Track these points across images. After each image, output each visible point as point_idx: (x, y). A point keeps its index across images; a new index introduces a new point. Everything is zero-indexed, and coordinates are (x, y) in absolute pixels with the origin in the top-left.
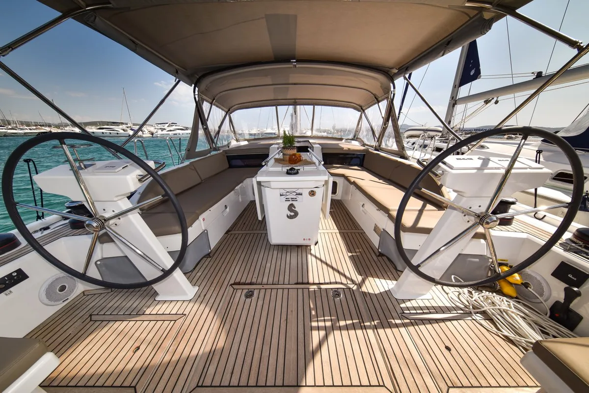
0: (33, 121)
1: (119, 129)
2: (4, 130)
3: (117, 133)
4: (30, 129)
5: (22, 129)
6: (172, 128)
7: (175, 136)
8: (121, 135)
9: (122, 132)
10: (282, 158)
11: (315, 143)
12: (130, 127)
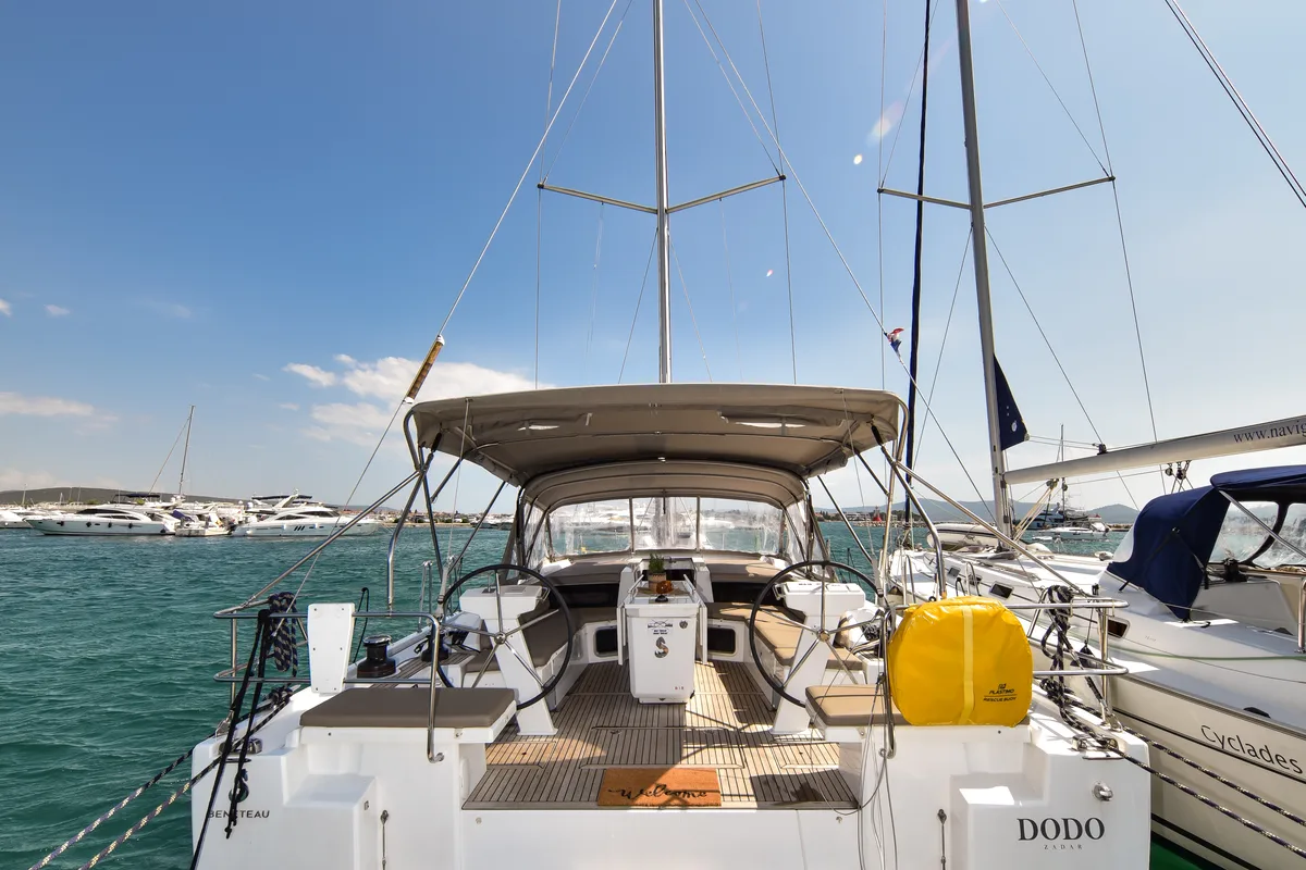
1: (140, 514)
3: (130, 526)
6: (292, 511)
7: (299, 533)
8: (140, 530)
9: (146, 520)
10: (647, 586)
11: (702, 564)
12: (174, 507)
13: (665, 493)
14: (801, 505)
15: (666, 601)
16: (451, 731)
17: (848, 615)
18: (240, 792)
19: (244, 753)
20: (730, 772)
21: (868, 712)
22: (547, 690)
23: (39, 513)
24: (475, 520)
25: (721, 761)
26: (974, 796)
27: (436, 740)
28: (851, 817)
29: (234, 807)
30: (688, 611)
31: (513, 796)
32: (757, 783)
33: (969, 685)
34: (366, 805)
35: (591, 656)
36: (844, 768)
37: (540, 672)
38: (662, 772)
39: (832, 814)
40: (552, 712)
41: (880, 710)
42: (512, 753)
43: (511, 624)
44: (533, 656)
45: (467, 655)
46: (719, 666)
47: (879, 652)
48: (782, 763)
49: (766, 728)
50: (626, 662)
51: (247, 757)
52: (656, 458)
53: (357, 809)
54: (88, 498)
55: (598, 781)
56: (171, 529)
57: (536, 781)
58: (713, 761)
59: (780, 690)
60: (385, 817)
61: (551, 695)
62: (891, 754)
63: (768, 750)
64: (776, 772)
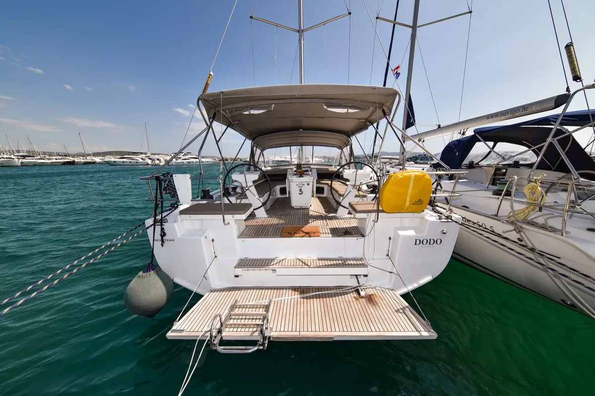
0: (55, 152)
1: (139, 158)
2: (34, 160)
3: (137, 162)
4: (56, 159)
5: (49, 159)
6: (186, 157)
7: (189, 164)
8: (140, 164)
9: (141, 160)
10: (296, 174)
11: (314, 168)
12: (148, 156)
13: (302, 145)
14: (348, 147)
15: (303, 177)
16: (231, 216)
17: (362, 181)
18: (163, 234)
19: (161, 223)
20: (323, 227)
21: (371, 209)
22: (264, 204)
23: (107, 159)
24: (244, 160)
25: (320, 224)
26: (401, 233)
27: (225, 218)
28: (361, 240)
29: (162, 238)
30: (310, 180)
31: (254, 234)
32: (331, 230)
33: (408, 199)
34: (206, 237)
35: (279, 196)
36: (359, 226)
37: (261, 199)
38: (302, 227)
39: (355, 238)
40: (266, 211)
41: (375, 208)
42: (253, 222)
43: (250, 184)
44: (259, 194)
45: (237, 194)
46: (319, 198)
47: (372, 192)
48: (339, 224)
49: (334, 215)
50: (290, 197)
51: (163, 224)
52: (299, 130)
53: (203, 238)
54: (122, 154)
55: (281, 229)
56: (150, 163)
57: (261, 230)
58: (317, 224)
59: (339, 204)
60: (213, 240)
61: (265, 206)
62: (377, 221)
63: (335, 221)
64: (337, 227)
